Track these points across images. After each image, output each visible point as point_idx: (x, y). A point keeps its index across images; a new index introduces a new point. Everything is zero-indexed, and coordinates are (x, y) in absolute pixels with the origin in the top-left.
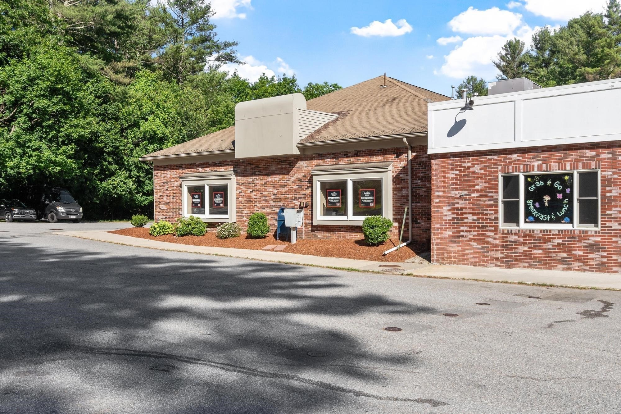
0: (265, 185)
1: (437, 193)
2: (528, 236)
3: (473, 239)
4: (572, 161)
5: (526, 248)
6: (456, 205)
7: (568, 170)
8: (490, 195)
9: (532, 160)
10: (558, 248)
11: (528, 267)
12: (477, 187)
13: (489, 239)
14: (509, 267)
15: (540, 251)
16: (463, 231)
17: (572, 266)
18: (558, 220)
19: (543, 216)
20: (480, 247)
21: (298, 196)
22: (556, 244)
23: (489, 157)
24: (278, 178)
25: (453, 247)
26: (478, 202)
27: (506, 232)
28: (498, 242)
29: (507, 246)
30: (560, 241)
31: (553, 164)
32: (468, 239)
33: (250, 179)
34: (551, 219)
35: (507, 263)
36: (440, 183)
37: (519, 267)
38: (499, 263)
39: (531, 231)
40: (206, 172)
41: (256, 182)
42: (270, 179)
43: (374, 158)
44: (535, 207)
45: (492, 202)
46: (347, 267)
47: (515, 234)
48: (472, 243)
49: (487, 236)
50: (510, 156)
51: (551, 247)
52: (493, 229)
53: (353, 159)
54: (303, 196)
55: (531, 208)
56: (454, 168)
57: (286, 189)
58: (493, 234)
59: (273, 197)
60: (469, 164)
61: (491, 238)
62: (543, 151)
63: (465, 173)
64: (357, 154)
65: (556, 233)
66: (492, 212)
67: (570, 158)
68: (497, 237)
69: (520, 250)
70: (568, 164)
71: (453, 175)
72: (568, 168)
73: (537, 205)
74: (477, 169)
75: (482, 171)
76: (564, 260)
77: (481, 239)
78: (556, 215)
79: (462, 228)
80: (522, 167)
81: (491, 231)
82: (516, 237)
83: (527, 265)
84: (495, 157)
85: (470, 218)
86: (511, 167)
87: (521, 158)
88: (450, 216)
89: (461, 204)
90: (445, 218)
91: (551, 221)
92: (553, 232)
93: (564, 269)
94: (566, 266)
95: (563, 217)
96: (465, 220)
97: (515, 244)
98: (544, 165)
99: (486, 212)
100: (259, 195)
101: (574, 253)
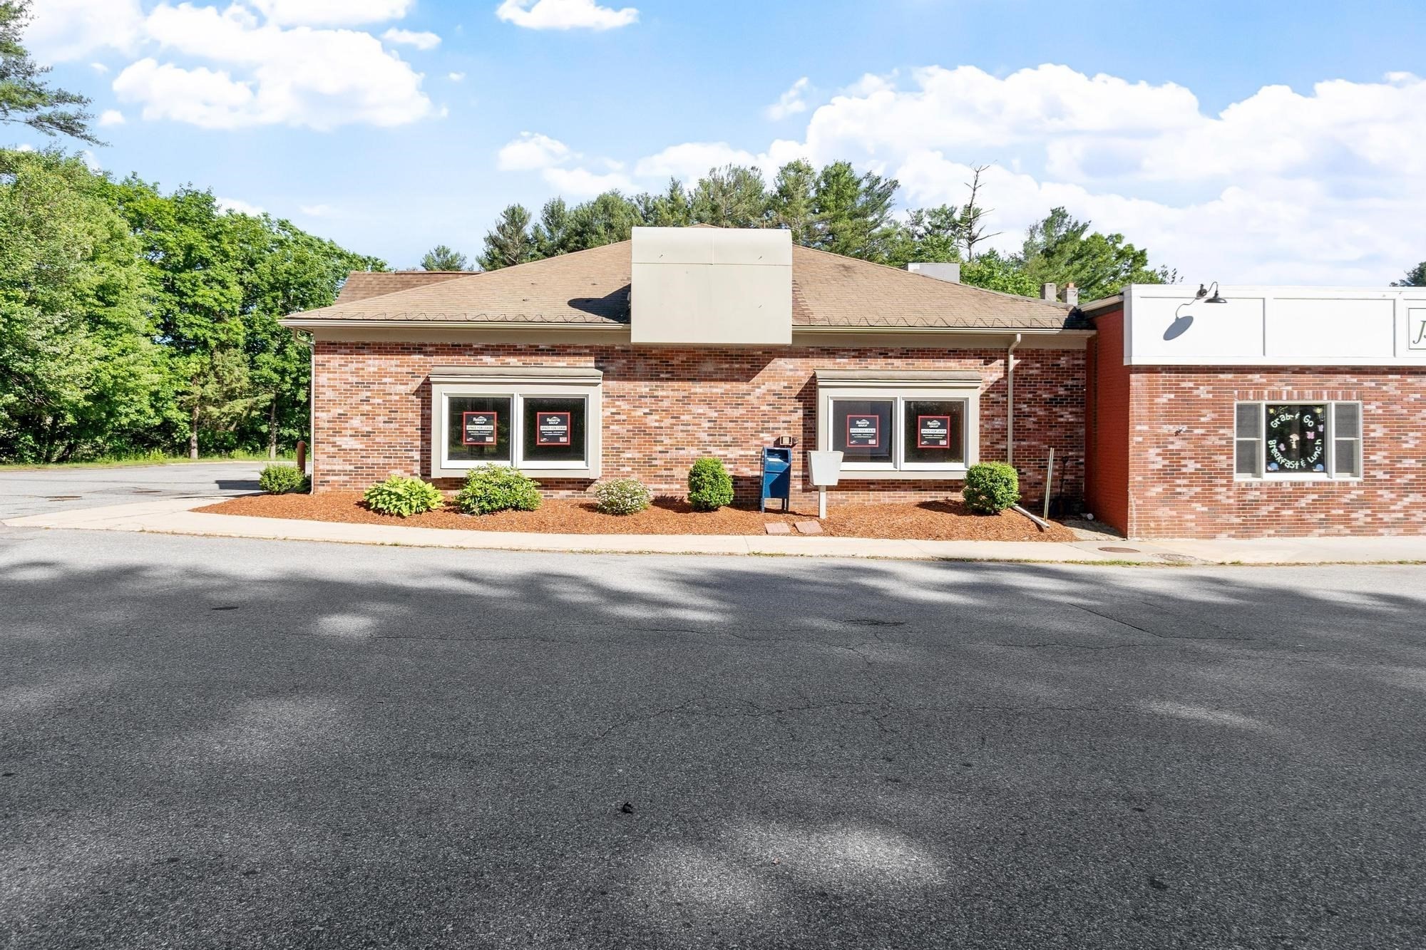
0: (686, 401)
1: (1138, 428)
2: (1274, 492)
3: (1195, 498)
4: (1329, 388)
5: (1271, 508)
6: (1170, 447)
7: (1324, 401)
8: (1221, 431)
9: (1280, 384)
10: (1313, 508)
11: (1274, 536)
12: (1203, 419)
13: (1219, 497)
14: (1249, 537)
15: (1290, 512)
16: (1179, 486)
17: (1331, 531)
18: (1309, 468)
19: (1290, 463)
20: (1205, 509)
21: (771, 425)
22: (1310, 502)
23: (1222, 376)
24: (720, 388)
25: (1164, 512)
26: (1204, 443)
27: (1243, 486)
28: (1231, 501)
29: (1245, 507)
30: (1316, 497)
31: (1306, 392)
32: (1187, 498)
33: (643, 387)
34: (1300, 466)
35: (1246, 530)
36: (1144, 412)
37: (1263, 536)
38: (1233, 532)
39: (1279, 484)
40: (507, 365)
41: (660, 393)
42: (699, 388)
43: (941, 363)
44: (1279, 450)
45: (1224, 442)
47: (1256, 489)
48: (1194, 505)
49: (1217, 493)
50: (1250, 376)
51: (1304, 505)
52: (1224, 482)
53: (897, 362)
54: (785, 425)
55: (1275, 451)
56: (1168, 389)
57: (741, 411)
58: (1224, 489)
59: (707, 425)
60: (1191, 385)
61: (1222, 495)
62: (1294, 372)
63: (1185, 398)
64: (906, 354)
65: (1311, 486)
66: (1224, 457)
67: (1328, 384)
68: (1231, 494)
69: (1264, 511)
70: (1325, 393)
71: (1165, 401)
72: (1325, 397)
73: (1282, 447)
74: (1203, 392)
75: (1210, 396)
76: (1321, 523)
77: (1207, 497)
78: (1307, 462)
79: (1178, 482)
80: (1266, 392)
81: (1222, 486)
82: (1258, 493)
83: (1272, 532)
84: (1230, 376)
85: (1191, 466)
86: (1251, 392)
87: (1264, 380)
88: (1160, 463)
89: (1178, 444)
90: (1151, 466)
91: (1301, 469)
92: (1307, 486)
93: (1320, 535)
94: (1322, 531)
95: (1314, 464)
96: (1184, 470)
97: (1256, 504)
98: (1295, 392)
99: (1215, 457)
100: (668, 422)
101: (1334, 512)
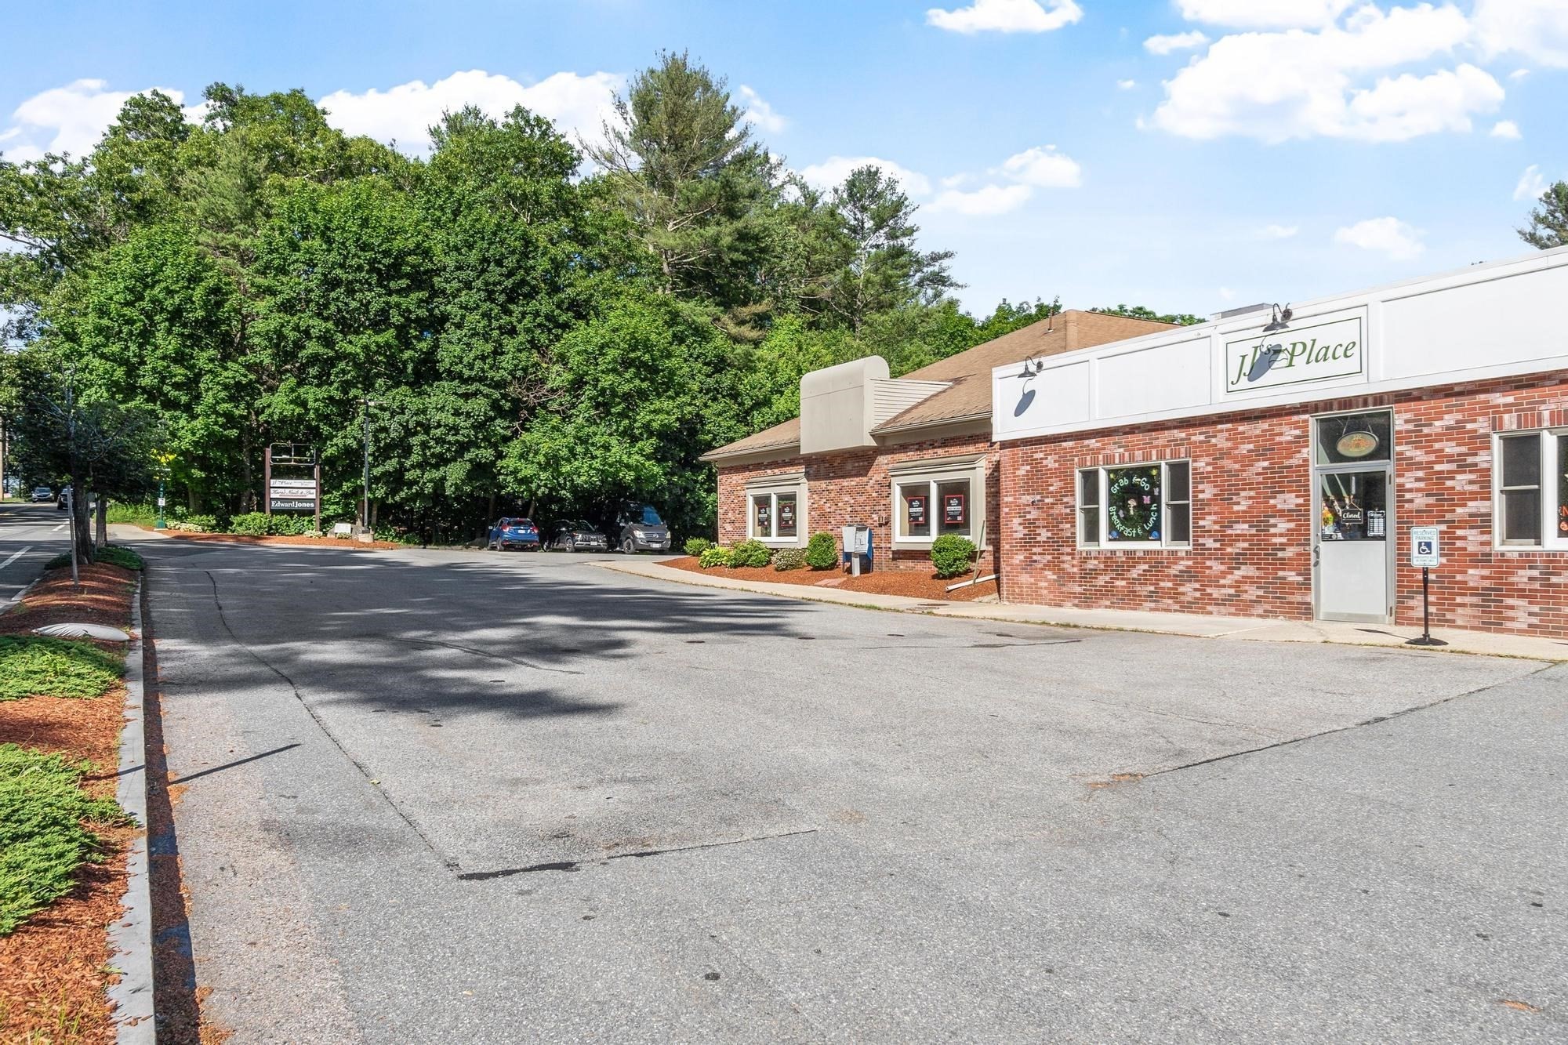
0: (840, 492)
1: (1006, 499)
2: (1109, 558)
3: (1047, 566)
4: (1158, 447)
5: (1107, 578)
6: (1028, 516)
7: (1154, 462)
8: (1065, 500)
9: (1113, 447)
10: (1143, 579)
11: (1110, 607)
12: (1051, 488)
13: (1066, 566)
14: (1089, 607)
15: (1124, 583)
16: (1035, 554)
17: (1160, 605)
18: (1145, 537)
19: (1128, 530)
20: (1055, 577)
21: (877, 508)
22: (1141, 572)
23: (1064, 444)
24: (853, 482)
25: (1025, 579)
26: (1051, 511)
27: (1084, 555)
28: (1075, 570)
29: (1087, 576)
30: (1146, 567)
31: (1136, 452)
32: (1041, 566)
33: (823, 484)
34: (1137, 534)
35: (1087, 600)
36: (1010, 484)
37: (1100, 607)
38: (1076, 601)
39: (1113, 552)
40: (775, 474)
41: (830, 488)
42: (846, 483)
43: (964, 449)
44: (1119, 517)
45: (1068, 511)
46: (869, 603)
47: (1095, 558)
48: (1046, 572)
49: (1063, 562)
50: (1086, 442)
51: (1135, 576)
52: (1069, 550)
53: (940, 451)
54: (883, 507)
55: (1115, 518)
56: (1025, 462)
57: (864, 498)
58: (1069, 558)
59: (849, 509)
60: (1041, 455)
61: (1070, 566)
62: (1125, 433)
63: (1038, 471)
64: (945, 443)
65: (1142, 555)
66: (1068, 525)
67: (1155, 443)
68: (1075, 562)
69: (1101, 580)
70: (1154, 452)
71: (1024, 473)
72: (1154, 458)
73: (1121, 513)
74: (1051, 462)
75: (1057, 465)
76: (1150, 596)
77: (1055, 566)
78: (1143, 529)
79: (1034, 550)
80: (1101, 457)
81: (1068, 554)
82: (1096, 562)
83: (1108, 603)
84: (1071, 444)
85: (1044, 535)
86: (1088, 458)
87: (1099, 445)
88: (1021, 532)
89: (1034, 514)
90: (1016, 535)
91: (1138, 538)
92: (1138, 555)
93: (1151, 610)
94: (1153, 605)
95: (1150, 532)
96: (1039, 538)
97: (1094, 573)
98: (1127, 454)
99: (1061, 526)
100: (834, 507)
101: (1162, 584)
